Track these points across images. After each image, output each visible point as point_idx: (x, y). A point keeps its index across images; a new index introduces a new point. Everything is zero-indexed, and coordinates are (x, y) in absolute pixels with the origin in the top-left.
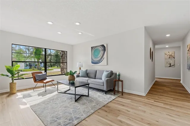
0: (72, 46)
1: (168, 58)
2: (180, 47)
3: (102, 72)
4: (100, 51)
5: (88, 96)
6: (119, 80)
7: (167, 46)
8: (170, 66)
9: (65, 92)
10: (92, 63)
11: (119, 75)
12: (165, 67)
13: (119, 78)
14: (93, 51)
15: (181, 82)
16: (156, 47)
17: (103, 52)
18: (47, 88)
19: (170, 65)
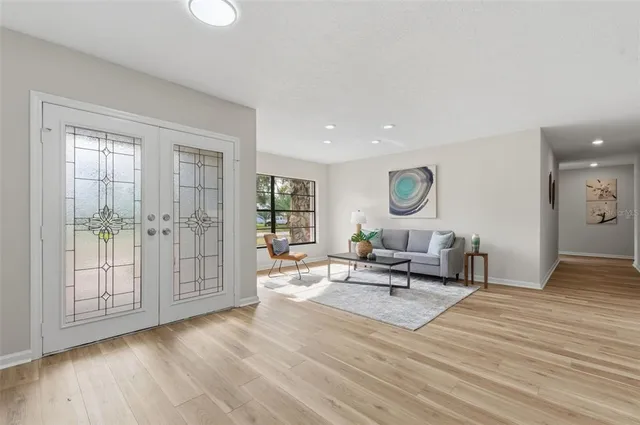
0: (328, 166)
1: (597, 198)
2: (631, 167)
3: (428, 235)
4: (415, 182)
5: (408, 287)
6: (477, 253)
7: (594, 165)
8: (603, 221)
9: (347, 281)
10: (393, 212)
11: (477, 242)
12: (588, 223)
13: (477, 249)
14: (395, 182)
15: (635, 264)
16: (562, 166)
17: (425, 184)
18: (301, 271)
19: (604, 217)
